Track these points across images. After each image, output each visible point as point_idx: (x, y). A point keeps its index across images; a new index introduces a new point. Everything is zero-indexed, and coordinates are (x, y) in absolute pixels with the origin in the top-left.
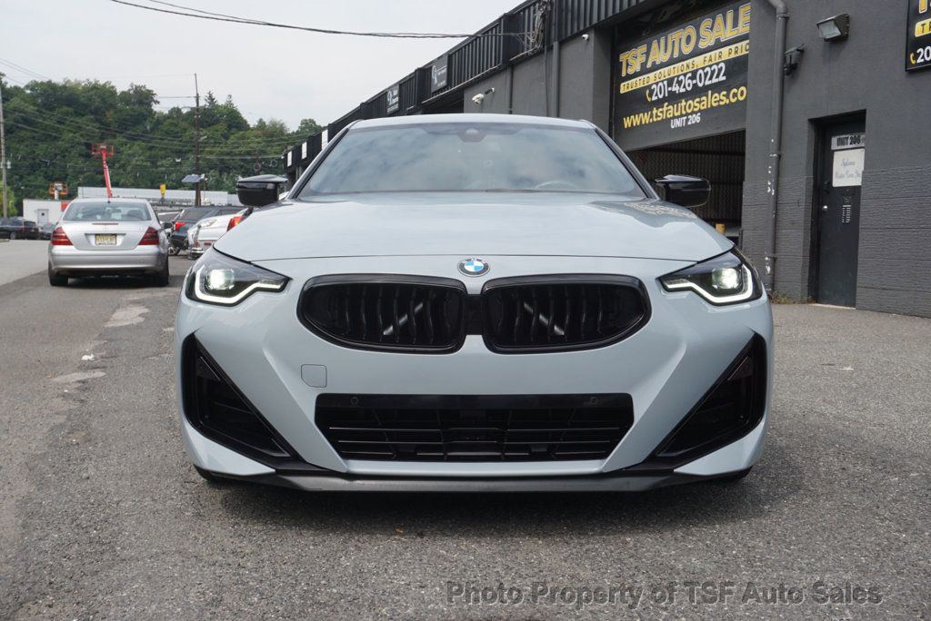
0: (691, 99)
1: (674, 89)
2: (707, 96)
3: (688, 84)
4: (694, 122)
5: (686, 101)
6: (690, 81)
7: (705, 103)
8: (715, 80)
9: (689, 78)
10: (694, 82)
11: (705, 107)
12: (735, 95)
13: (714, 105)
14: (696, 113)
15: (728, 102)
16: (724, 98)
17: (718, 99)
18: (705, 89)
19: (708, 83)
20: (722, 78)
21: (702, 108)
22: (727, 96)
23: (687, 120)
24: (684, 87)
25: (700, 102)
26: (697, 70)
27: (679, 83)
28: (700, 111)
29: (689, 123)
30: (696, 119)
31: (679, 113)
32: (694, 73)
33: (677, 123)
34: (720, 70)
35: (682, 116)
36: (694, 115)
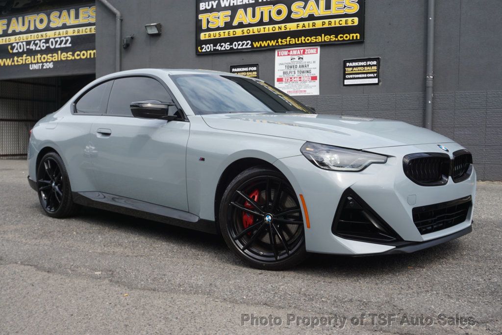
0: (45, 54)
1: (31, 47)
2: (58, 54)
3: (43, 46)
4: (48, 67)
5: (42, 55)
6: (44, 44)
7: (56, 57)
8: (63, 46)
9: (43, 42)
10: (47, 45)
11: (56, 59)
12: (78, 55)
13: (64, 59)
14: (50, 62)
15: (73, 58)
16: (71, 56)
17: (66, 56)
18: (55, 50)
19: (57, 46)
20: (68, 45)
21: (54, 60)
22: (73, 55)
23: (43, 66)
24: (40, 47)
25: (52, 57)
26: (49, 39)
27: (36, 45)
28: (52, 61)
29: (44, 67)
30: (51, 65)
31: (36, 61)
32: (47, 41)
33: (35, 67)
34: (67, 41)
35: (38, 63)
36: (48, 63)
